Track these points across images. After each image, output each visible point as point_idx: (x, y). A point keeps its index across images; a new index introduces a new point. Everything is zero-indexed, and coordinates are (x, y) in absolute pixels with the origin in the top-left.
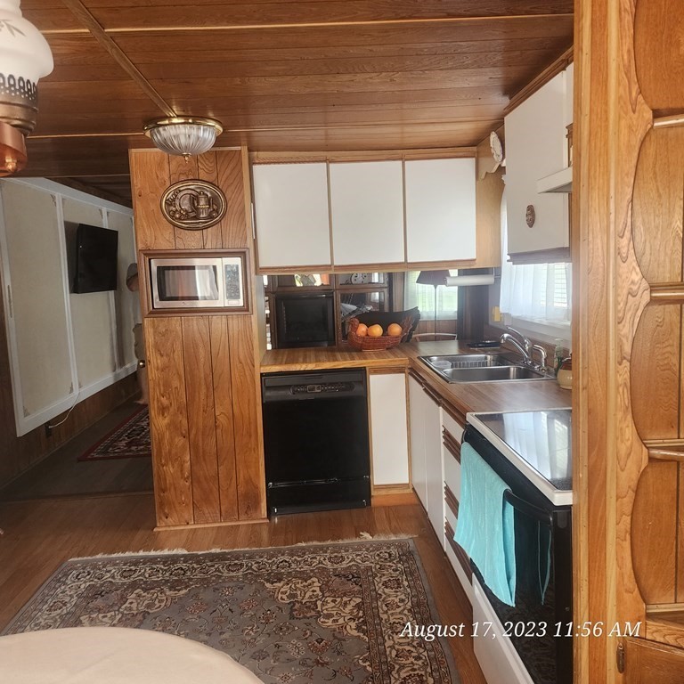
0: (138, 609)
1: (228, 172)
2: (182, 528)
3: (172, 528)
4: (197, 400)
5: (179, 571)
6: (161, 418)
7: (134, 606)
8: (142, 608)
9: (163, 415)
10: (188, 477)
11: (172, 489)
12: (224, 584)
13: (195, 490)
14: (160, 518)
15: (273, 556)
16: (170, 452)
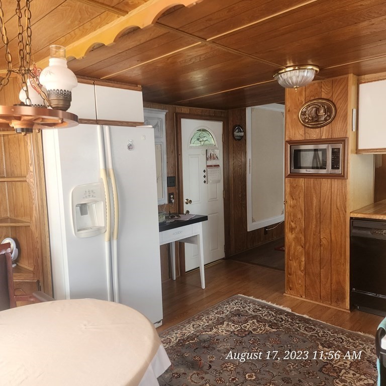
0: (248, 329)
1: (339, 91)
2: (298, 298)
3: (293, 296)
4: (310, 227)
5: (280, 319)
6: (291, 233)
7: (248, 326)
8: (250, 329)
9: (292, 232)
10: (303, 270)
11: (294, 275)
12: (296, 336)
13: (306, 279)
14: (287, 289)
15: (336, 332)
16: (294, 254)
